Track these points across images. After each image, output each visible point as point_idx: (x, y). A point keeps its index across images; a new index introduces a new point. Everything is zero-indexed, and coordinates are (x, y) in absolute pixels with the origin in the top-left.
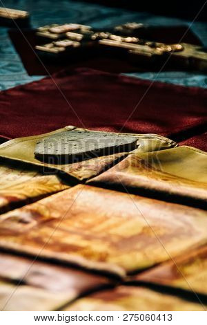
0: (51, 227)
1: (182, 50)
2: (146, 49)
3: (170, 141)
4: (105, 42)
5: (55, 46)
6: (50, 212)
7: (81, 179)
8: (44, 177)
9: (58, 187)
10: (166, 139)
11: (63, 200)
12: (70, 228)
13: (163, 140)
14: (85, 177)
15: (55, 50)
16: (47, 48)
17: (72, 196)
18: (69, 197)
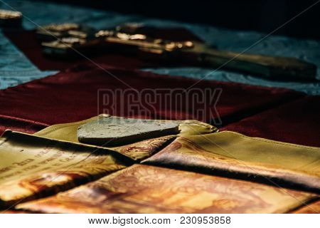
0: (122, 200)
1: (192, 47)
2: (155, 46)
3: (211, 127)
4: (110, 39)
5: (61, 43)
6: (116, 188)
7: (136, 159)
8: (97, 157)
9: (114, 166)
10: (206, 124)
11: (124, 177)
12: (141, 202)
13: (203, 125)
14: (139, 158)
15: (63, 46)
16: (54, 44)
17: (133, 174)
18: (129, 175)
